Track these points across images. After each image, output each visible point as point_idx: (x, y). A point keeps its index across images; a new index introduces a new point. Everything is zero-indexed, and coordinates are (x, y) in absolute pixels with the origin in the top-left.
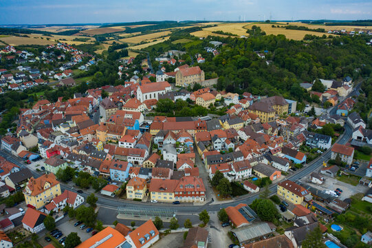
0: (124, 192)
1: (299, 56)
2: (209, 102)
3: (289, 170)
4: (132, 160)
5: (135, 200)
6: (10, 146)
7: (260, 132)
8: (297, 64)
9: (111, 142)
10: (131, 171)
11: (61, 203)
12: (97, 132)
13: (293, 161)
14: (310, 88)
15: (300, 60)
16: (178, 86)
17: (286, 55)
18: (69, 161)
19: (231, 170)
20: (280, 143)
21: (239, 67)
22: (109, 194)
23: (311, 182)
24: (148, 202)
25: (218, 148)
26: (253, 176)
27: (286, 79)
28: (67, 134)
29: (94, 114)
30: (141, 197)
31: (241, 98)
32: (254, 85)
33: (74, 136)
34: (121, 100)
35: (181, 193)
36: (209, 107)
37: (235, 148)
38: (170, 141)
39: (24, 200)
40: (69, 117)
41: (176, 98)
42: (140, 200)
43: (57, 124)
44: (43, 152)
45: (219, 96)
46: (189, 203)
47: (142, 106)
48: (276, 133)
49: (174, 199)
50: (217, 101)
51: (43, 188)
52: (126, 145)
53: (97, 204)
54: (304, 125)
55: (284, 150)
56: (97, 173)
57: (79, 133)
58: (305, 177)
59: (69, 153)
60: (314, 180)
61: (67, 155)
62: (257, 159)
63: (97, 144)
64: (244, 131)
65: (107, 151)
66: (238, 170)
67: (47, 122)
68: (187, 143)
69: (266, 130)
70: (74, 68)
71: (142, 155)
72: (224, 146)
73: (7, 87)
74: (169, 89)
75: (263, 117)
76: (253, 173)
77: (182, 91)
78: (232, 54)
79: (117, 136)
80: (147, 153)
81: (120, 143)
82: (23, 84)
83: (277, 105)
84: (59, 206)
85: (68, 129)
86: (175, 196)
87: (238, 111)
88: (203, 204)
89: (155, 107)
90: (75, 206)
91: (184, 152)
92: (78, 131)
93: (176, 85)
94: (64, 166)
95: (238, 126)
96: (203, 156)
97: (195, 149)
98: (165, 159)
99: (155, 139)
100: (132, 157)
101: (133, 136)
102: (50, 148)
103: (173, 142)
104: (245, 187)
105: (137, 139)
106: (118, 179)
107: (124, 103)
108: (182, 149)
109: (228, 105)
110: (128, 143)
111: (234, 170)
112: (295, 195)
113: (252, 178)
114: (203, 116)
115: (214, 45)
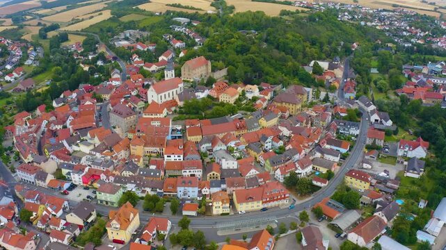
0: (209, 209)
1: (290, 36)
2: (234, 98)
3: (340, 160)
5: (223, 214)
6: (33, 176)
7: (298, 125)
8: (291, 46)
9: (150, 156)
11: (153, 232)
12: (131, 147)
14: (312, 72)
15: (292, 41)
17: (279, 36)
19: (296, 169)
22: (193, 213)
23: (363, 168)
24: (236, 214)
25: (269, 148)
26: (314, 171)
27: (290, 64)
28: (94, 153)
29: (101, 125)
30: (227, 211)
31: (261, 90)
32: (267, 74)
33: (106, 155)
35: (268, 199)
36: (235, 103)
38: (220, 147)
42: (228, 214)
43: (72, 143)
44: (77, 178)
45: (239, 90)
46: (275, 207)
49: (261, 206)
50: (240, 96)
51: (129, 220)
52: (175, 158)
56: (160, 194)
57: (112, 151)
59: (114, 176)
60: (365, 166)
61: (112, 178)
63: (139, 161)
64: (286, 127)
66: (303, 168)
67: (52, 140)
68: (239, 147)
69: (301, 122)
70: (20, 64)
72: (273, 145)
76: (313, 168)
79: (158, 149)
81: (165, 156)
83: (298, 94)
84: (153, 235)
85: (91, 147)
86: (263, 203)
87: (265, 105)
88: (288, 206)
90: (167, 233)
93: (183, 79)
94: (121, 191)
95: (275, 122)
96: (260, 159)
98: (225, 167)
100: (188, 171)
101: (176, 146)
102: (85, 173)
103: (224, 147)
104: (315, 183)
105: (182, 149)
106: (187, 196)
108: (237, 155)
109: (251, 98)
110: (176, 156)
111: (299, 168)
112: (363, 182)
113: (315, 173)
114: (233, 115)
115: (180, 22)
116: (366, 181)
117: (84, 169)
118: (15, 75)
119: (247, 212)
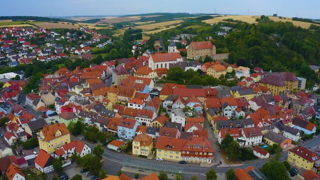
0: (129, 148)
1: (307, 40)
2: (220, 74)
3: (299, 140)
4: (140, 121)
5: (140, 156)
6: (32, 102)
7: (271, 103)
8: (305, 47)
9: (120, 104)
10: (138, 129)
11: (69, 151)
12: (108, 94)
13: (303, 132)
14: (318, 70)
15: (308, 44)
16: (189, 60)
17: (295, 39)
18: (80, 117)
19: (241, 135)
20: (291, 115)
21: (250, 46)
22: (115, 148)
24: (153, 159)
25: (228, 115)
26: (263, 143)
27: (295, 59)
28: (81, 94)
29: (106, 81)
30: (147, 154)
31: (252, 72)
32: (265, 62)
33: (87, 96)
34: (133, 69)
35: (188, 153)
36: (220, 78)
37: (246, 117)
38: (179, 105)
39: (38, 146)
40: (83, 81)
41: (187, 68)
42: (146, 157)
43: (72, 86)
44: (58, 108)
45: (230, 69)
46: (196, 163)
47: (153, 73)
48: (286, 106)
49: (180, 159)
50: (228, 73)
51: (54, 135)
52: (135, 106)
53: (103, 157)
54: (313, 100)
55: (295, 121)
56: (105, 130)
57: (92, 94)
58: (315, 147)
59: (81, 110)
61: (79, 112)
62: (268, 128)
63: (107, 104)
64: (256, 102)
65: (116, 111)
66: (248, 136)
67: (64, 84)
68: (196, 108)
69: (277, 102)
70: (93, 46)
71: (150, 116)
72: (235, 114)
73: (36, 59)
74: (180, 60)
75: (274, 90)
76: (263, 141)
77: (193, 62)
78: (243, 35)
79: (127, 98)
80: (155, 115)
81: (129, 104)
82: (49, 57)
83: (288, 80)
84: (68, 153)
85: (82, 90)
86: (182, 155)
87: (249, 84)
88: (210, 166)
89: (165, 75)
90: (82, 156)
91: (193, 117)
92: (91, 92)
93: (188, 58)
94: (75, 121)
95: (249, 97)
96: (212, 122)
97: (204, 115)
98: (173, 121)
99: (164, 103)
100: (140, 118)
101: (142, 99)
102: (65, 105)
103: (182, 106)
104: (255, 153)
105: (146, 102)
106: (124, 136)
107: (135, 71)
108: (191, 114)
109: (239, 78)
110: (137, 105)
111: (244, 136)
112: (306, 161)
113: (262, 145)
114: (213, 86)
115: (224, 30)
116: (310, 160)
117: (64, 102)
118: (83, 51)
119: (164, 161)
